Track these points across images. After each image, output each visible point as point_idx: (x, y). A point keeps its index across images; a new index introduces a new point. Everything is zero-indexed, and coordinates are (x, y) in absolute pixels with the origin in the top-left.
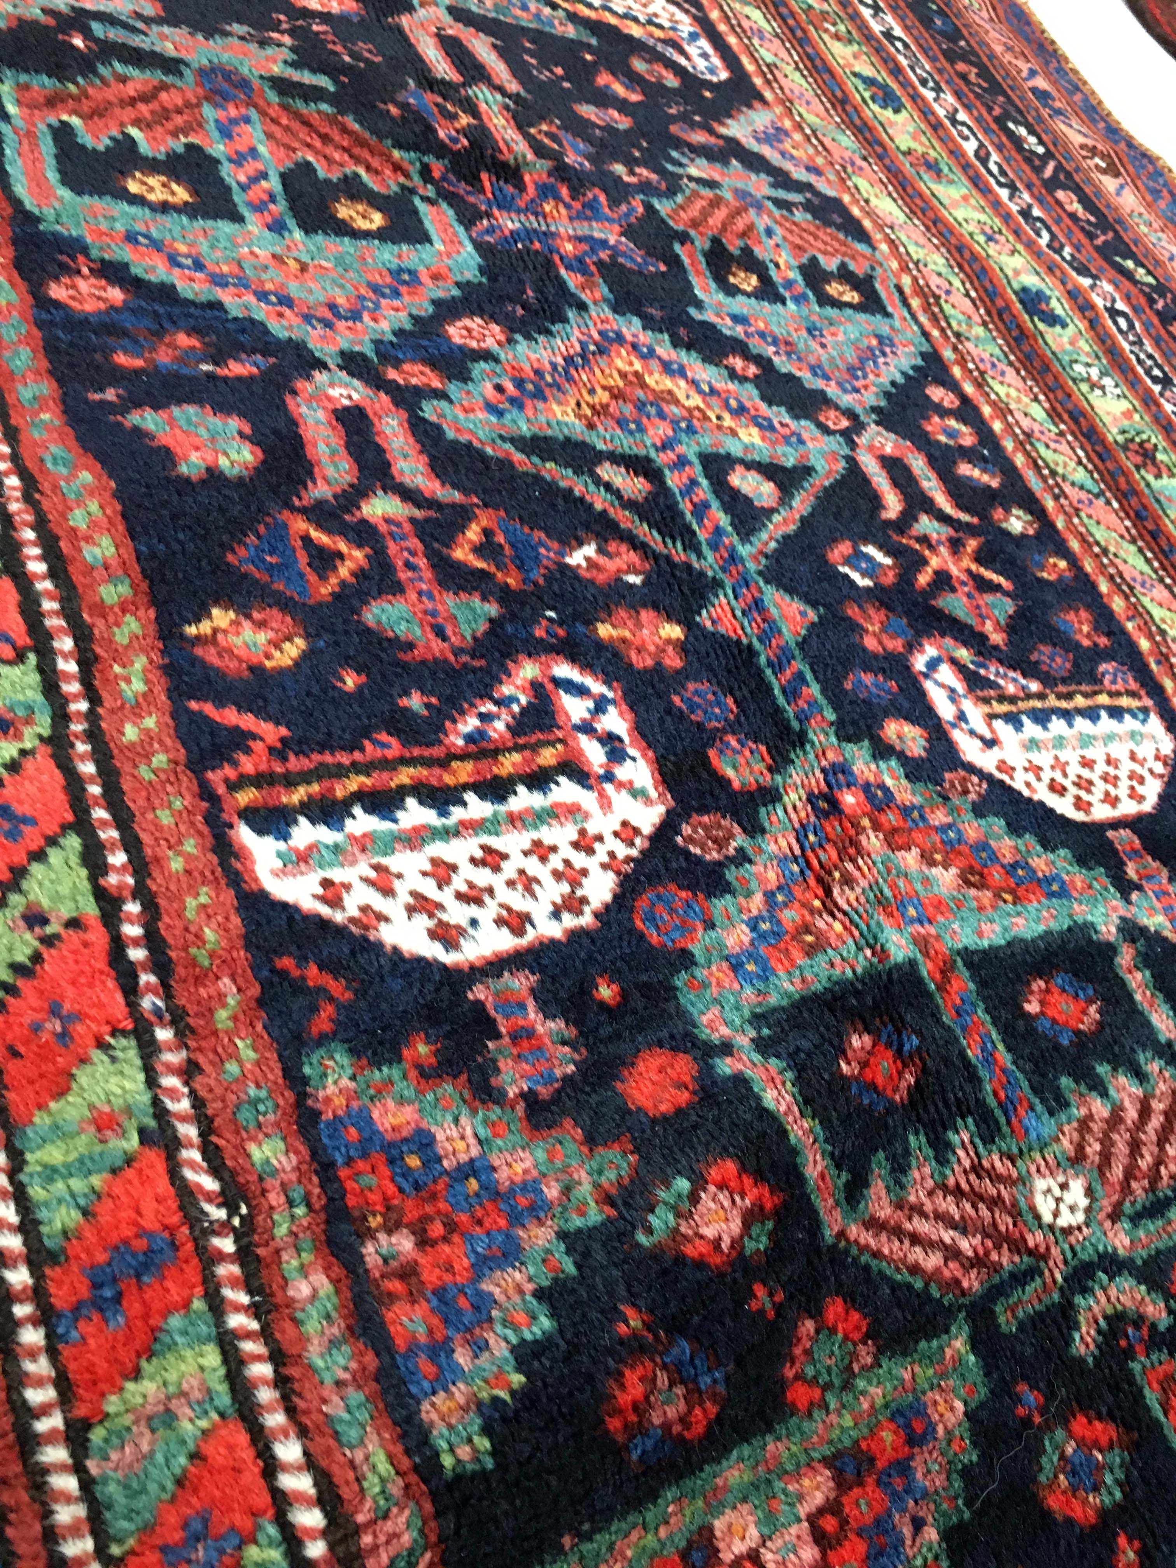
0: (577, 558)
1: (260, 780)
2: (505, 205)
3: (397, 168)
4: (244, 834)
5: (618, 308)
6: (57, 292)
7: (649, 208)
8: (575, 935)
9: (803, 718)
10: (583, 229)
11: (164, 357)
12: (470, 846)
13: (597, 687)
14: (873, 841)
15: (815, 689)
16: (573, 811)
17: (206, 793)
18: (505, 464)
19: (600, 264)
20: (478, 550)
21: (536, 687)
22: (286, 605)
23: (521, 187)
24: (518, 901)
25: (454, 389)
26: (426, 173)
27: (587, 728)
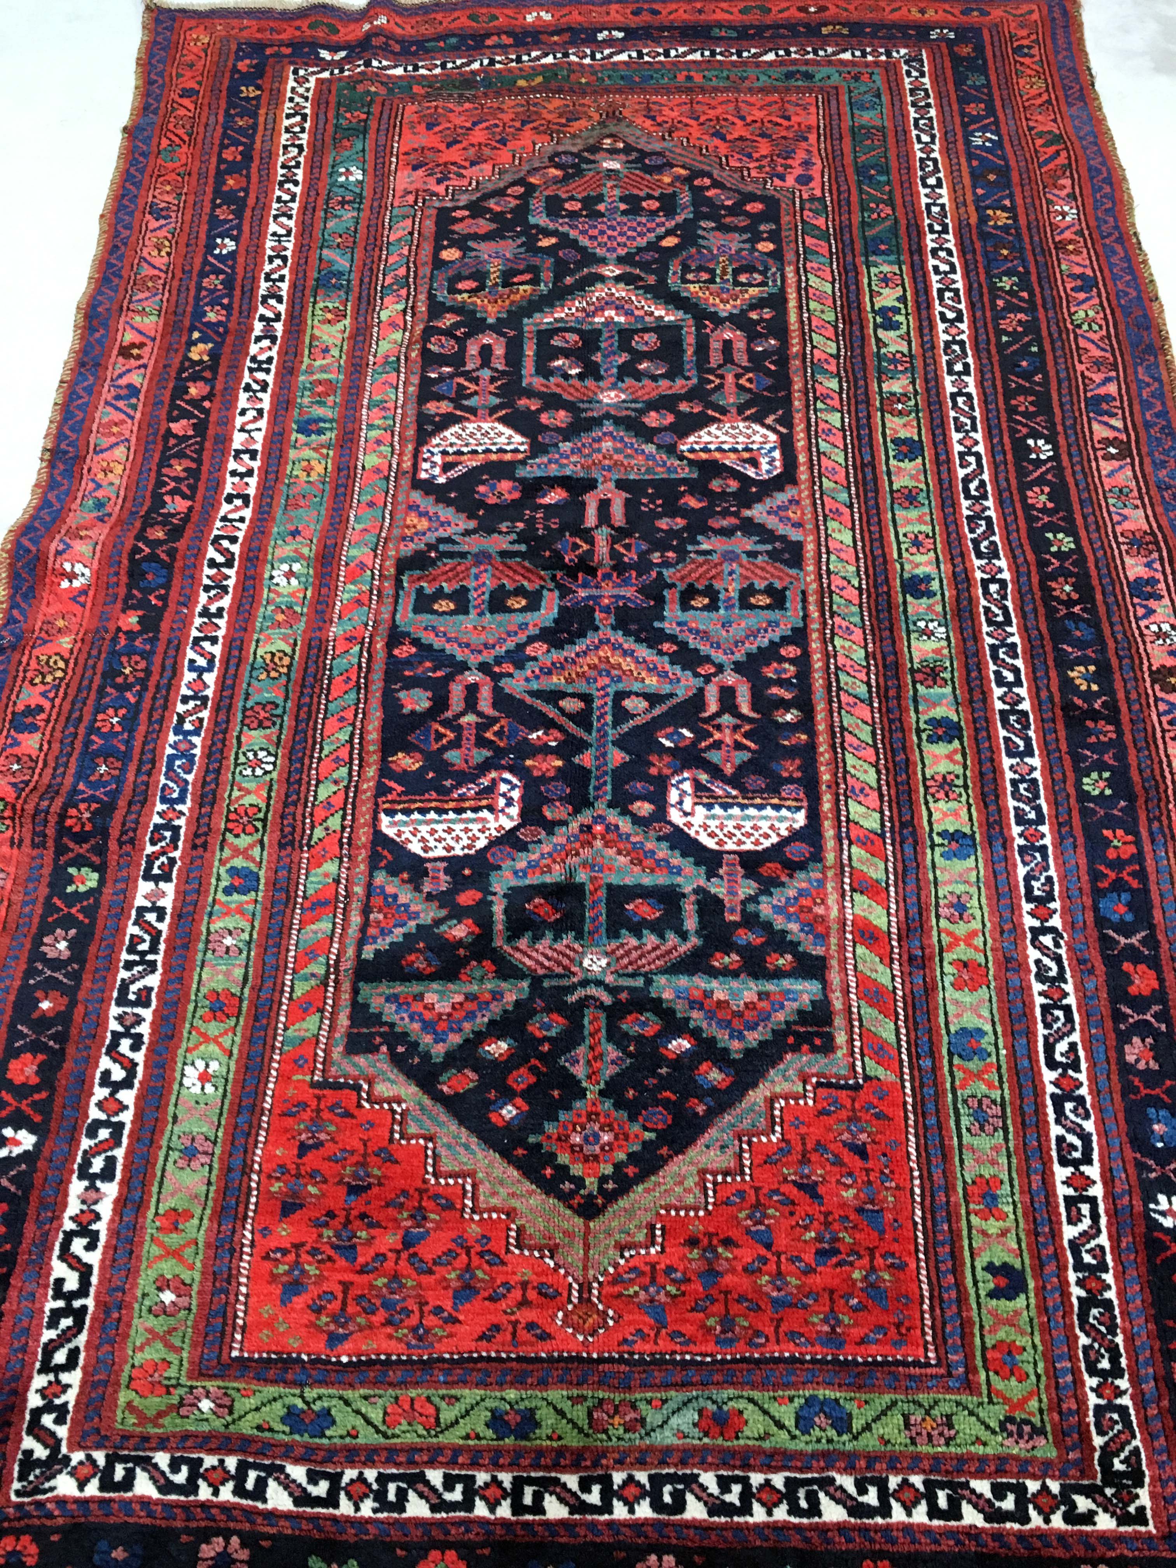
0: (534, 736)
1: (392, 802)
2: (585, 586)
3: (542, 578)
4: (382, 816)
5: (614, 628)
6: (396, 652)
7: (660, 574)
8: (466, 856)
9: (596, 798)
10: (616, 592)
11: (419, 671)
12: (445, 826)
13: (515, 781)
14: (598, 843)
15: (609, 787)
16: (483, 820)
17: (376, 804)
18: (522, 702)
19: (617, 608)
20: (495, 734)
21: (493, 781)
22: (421, 751)
23: (595, 576)
24: (452, 843)
25: (517, 673)
26: (553, 578)
27: (504, 795)
